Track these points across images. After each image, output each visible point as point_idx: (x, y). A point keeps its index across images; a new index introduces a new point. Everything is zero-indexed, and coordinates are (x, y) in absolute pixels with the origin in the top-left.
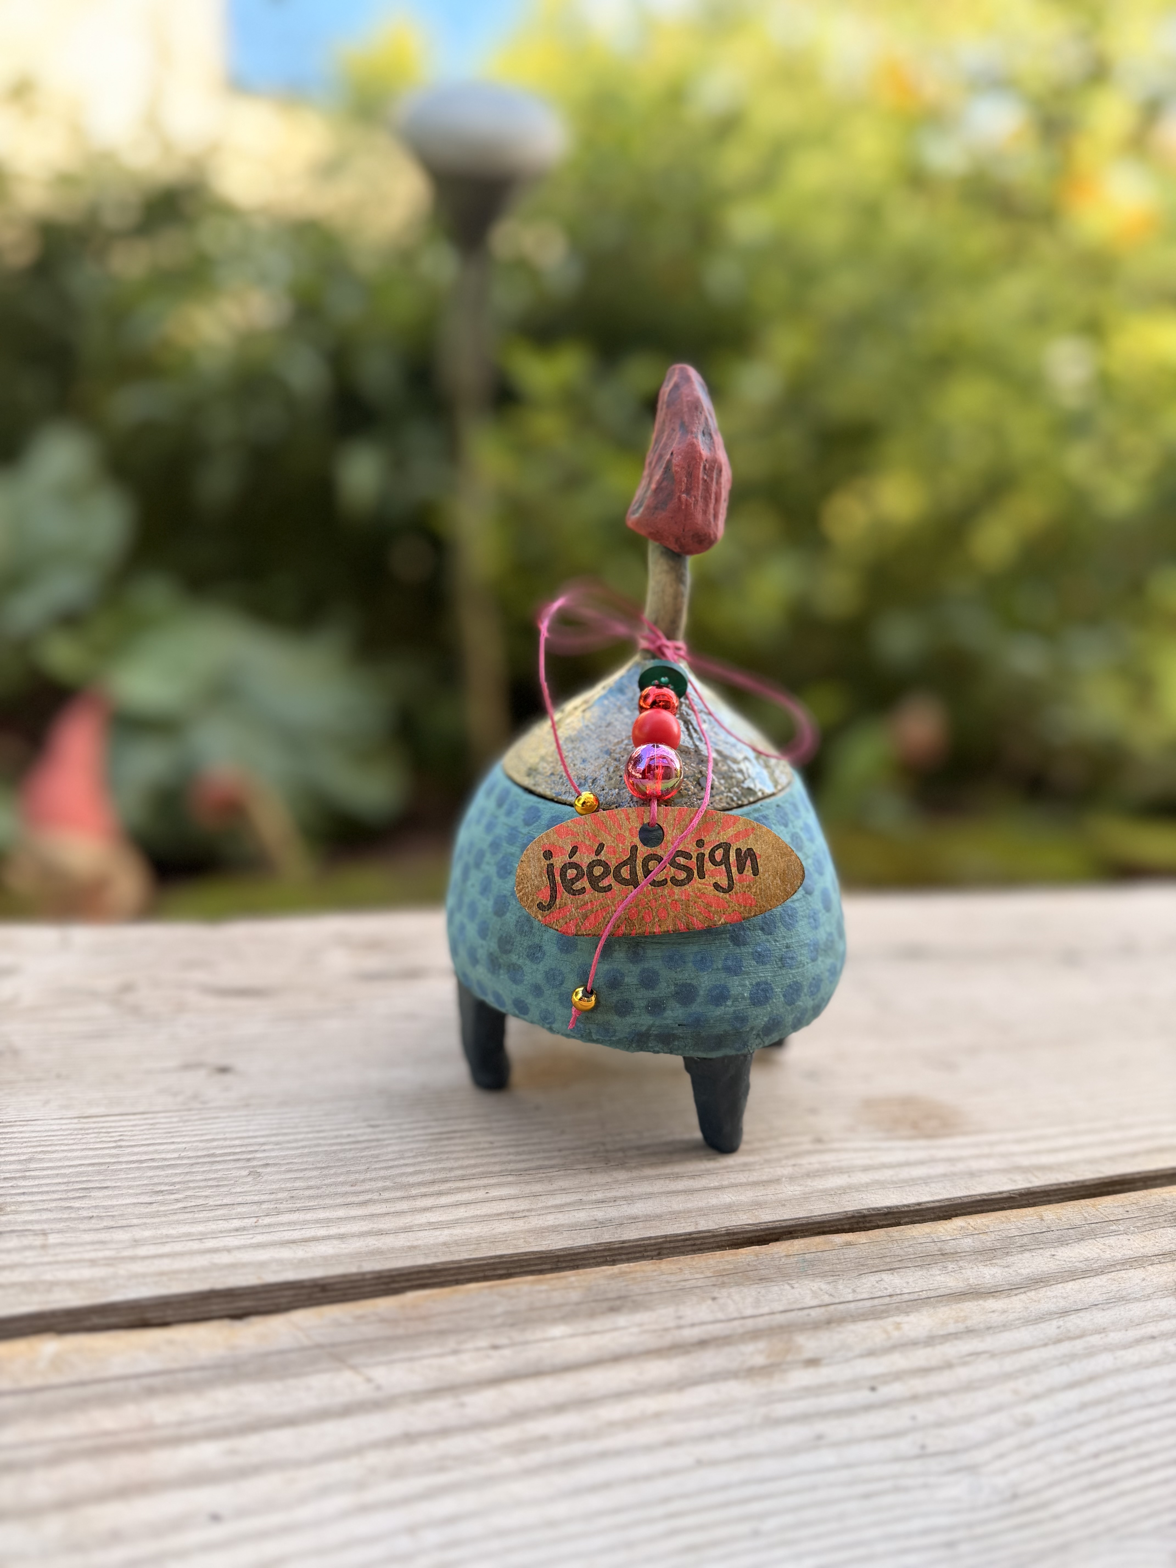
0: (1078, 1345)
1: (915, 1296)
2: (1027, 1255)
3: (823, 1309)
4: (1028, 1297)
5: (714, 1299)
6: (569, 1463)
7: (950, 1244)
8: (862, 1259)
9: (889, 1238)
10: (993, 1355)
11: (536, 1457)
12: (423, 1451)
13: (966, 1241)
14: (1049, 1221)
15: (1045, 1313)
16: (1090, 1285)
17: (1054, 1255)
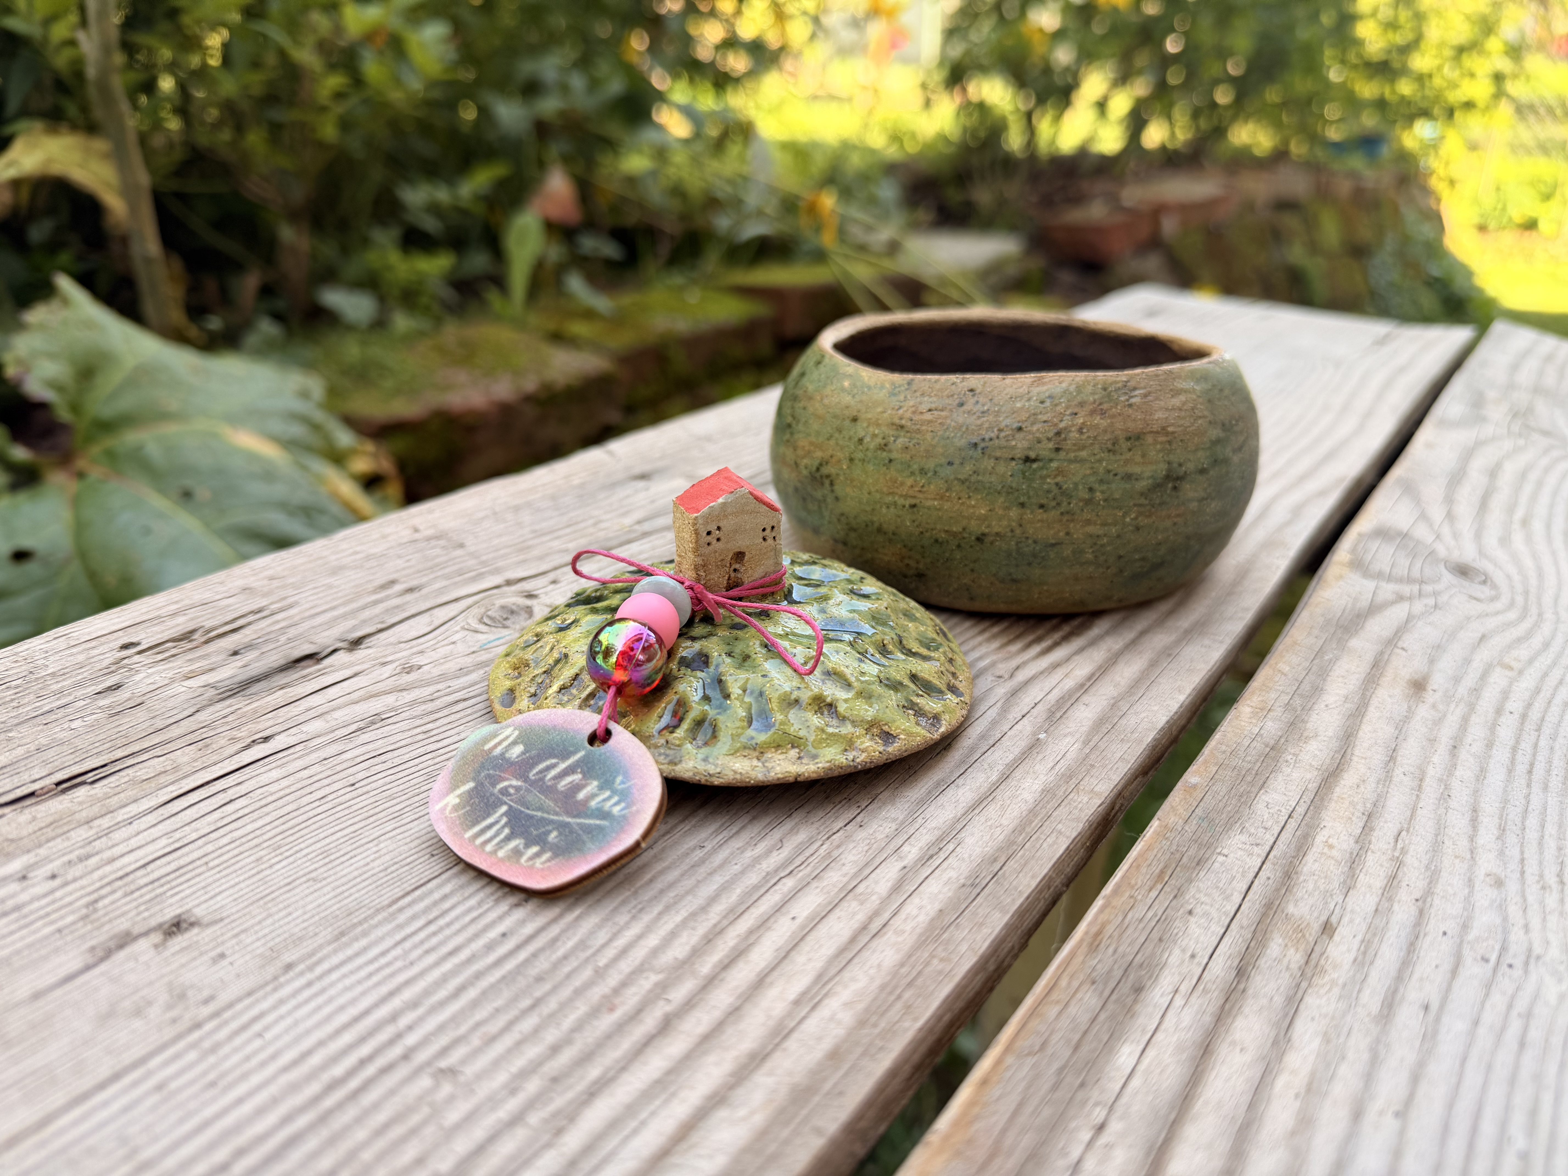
0: (1433, 783)
2: (1314, 715)
3: (1269, 865)
4: (1358, 756)
5: (1190, 912)
7: (1264, 735)
10: (1407, 830)
13: (1269, 725)
15: (1383, 766)
16: (1374, 722)
17: (1327, 706)
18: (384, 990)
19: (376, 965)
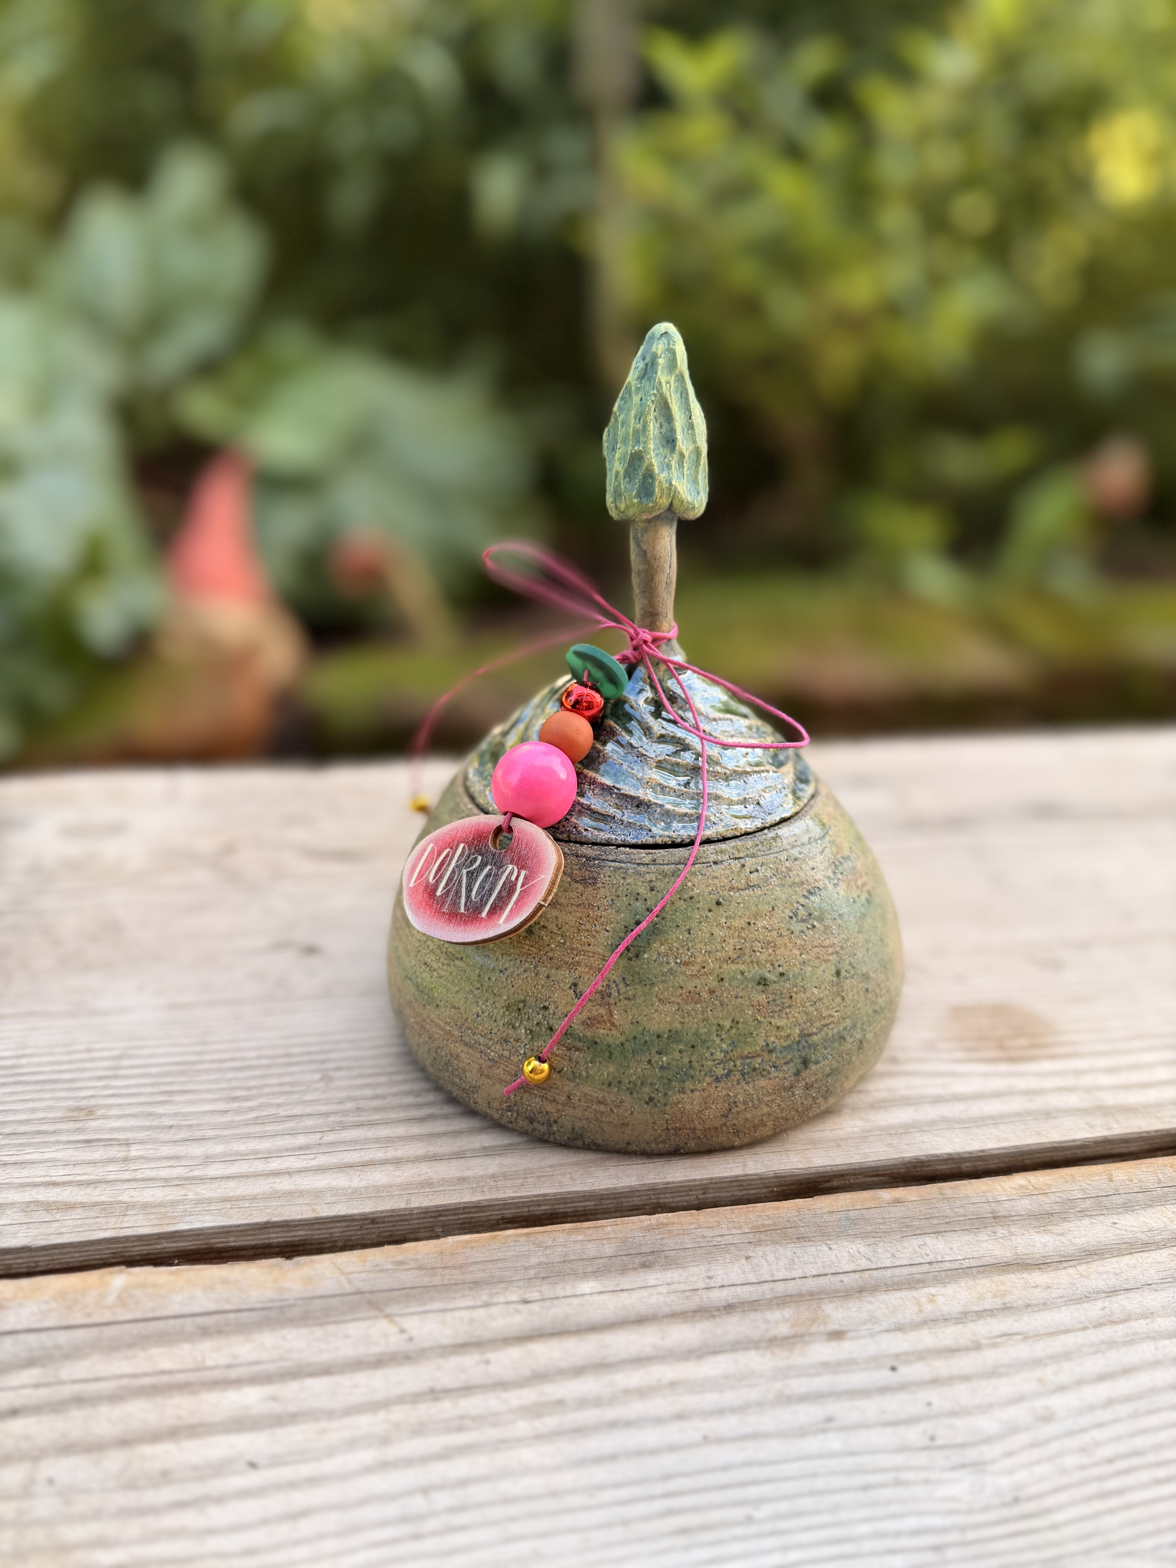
0: (1119, 1331)
1: (956, 1265)
2: (1086, 1222)
3: (857, 1275)
4: (1078, 1271)
5: (748, 1258)
6: (580, 1431)
7: (1005, 1206)
8: (908, 1220)
9: (940, 1196)
10: (1026, 1337)
11: (550, 1422)
12: (445, 1408)
13: (1023, 1202)
14: (1118, 1183)
15: (1092, 1291)
16: (1148, 1261)
17: (1115, 1223)
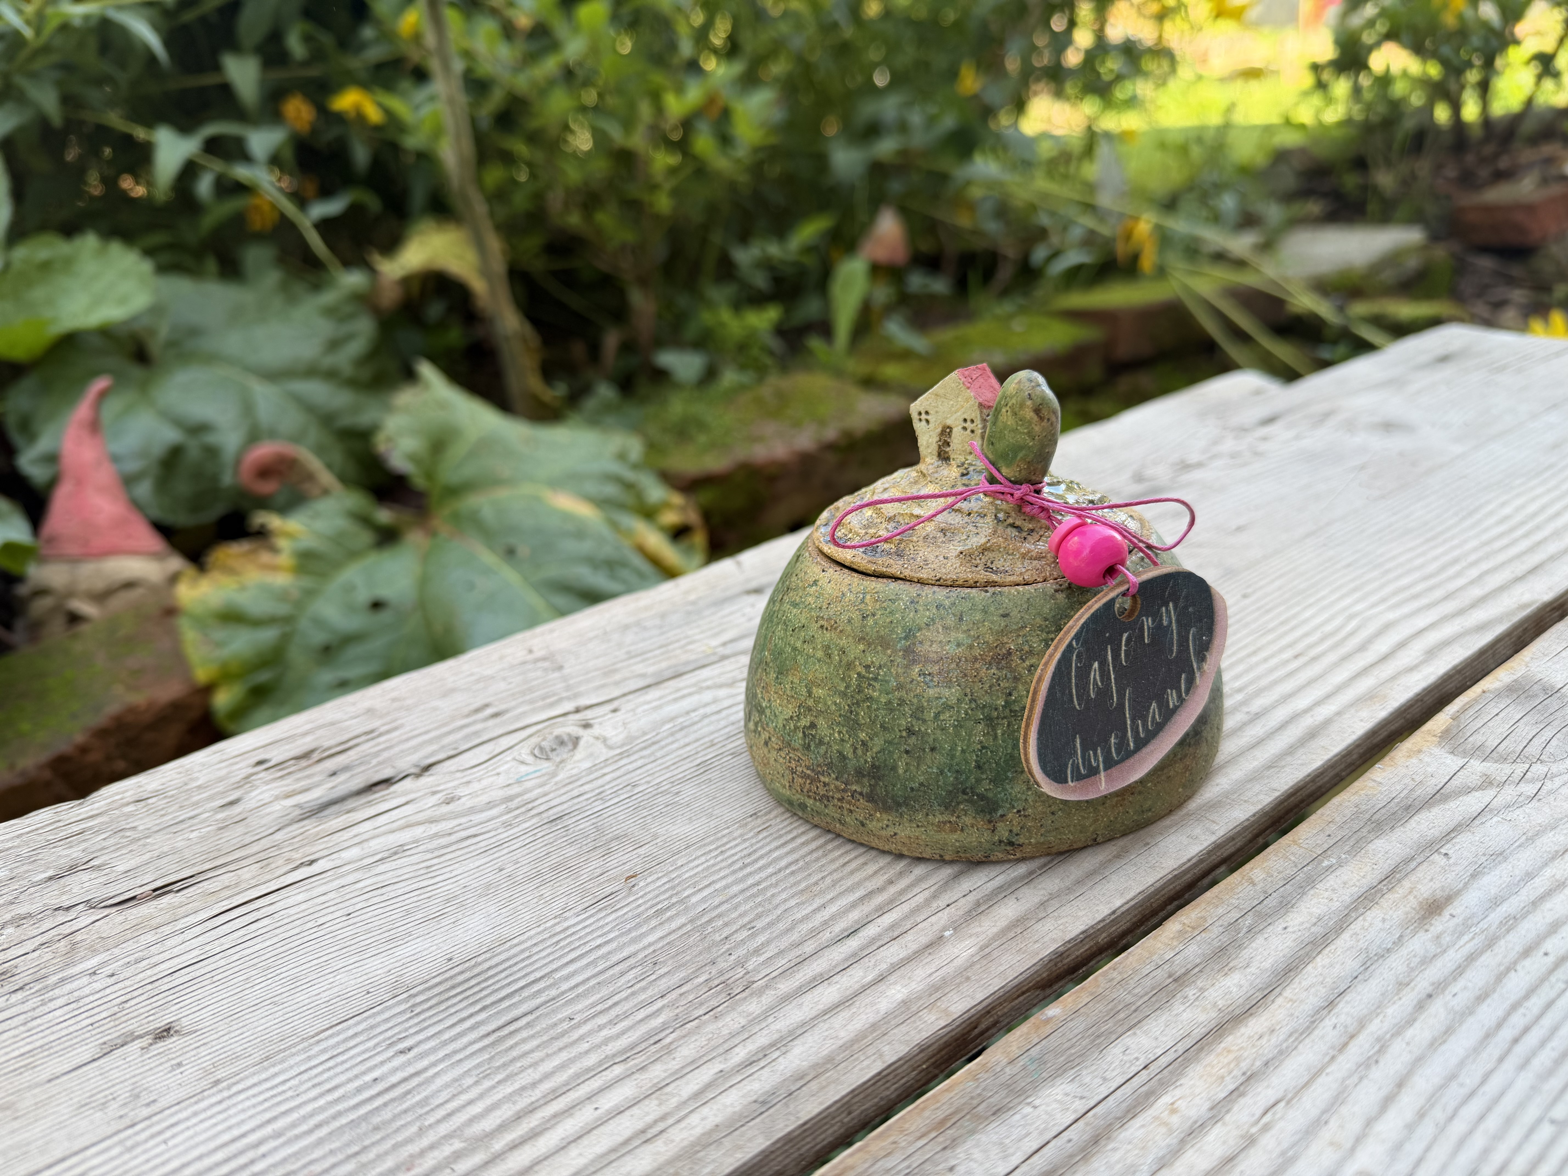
0: (1365, 1043)
1: (1172, 1055)
2: (1260, 940)
4: (1286, 997)
7: (1177, 962)
8: (1094, 1028)
10: (1288, 1101)
13: (1190, 949)
14: (1261, 883)
15: (1312, 1013)
16: (1339, 953)
17: (1285, 928)
18: (268, 1116)
19: (274, 1092)
